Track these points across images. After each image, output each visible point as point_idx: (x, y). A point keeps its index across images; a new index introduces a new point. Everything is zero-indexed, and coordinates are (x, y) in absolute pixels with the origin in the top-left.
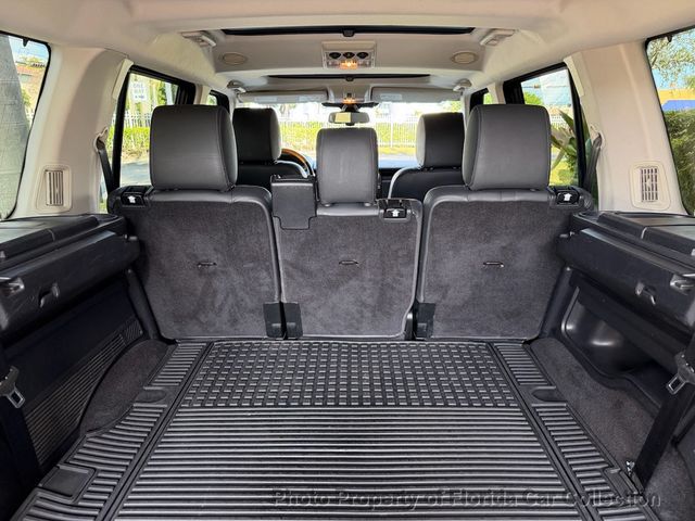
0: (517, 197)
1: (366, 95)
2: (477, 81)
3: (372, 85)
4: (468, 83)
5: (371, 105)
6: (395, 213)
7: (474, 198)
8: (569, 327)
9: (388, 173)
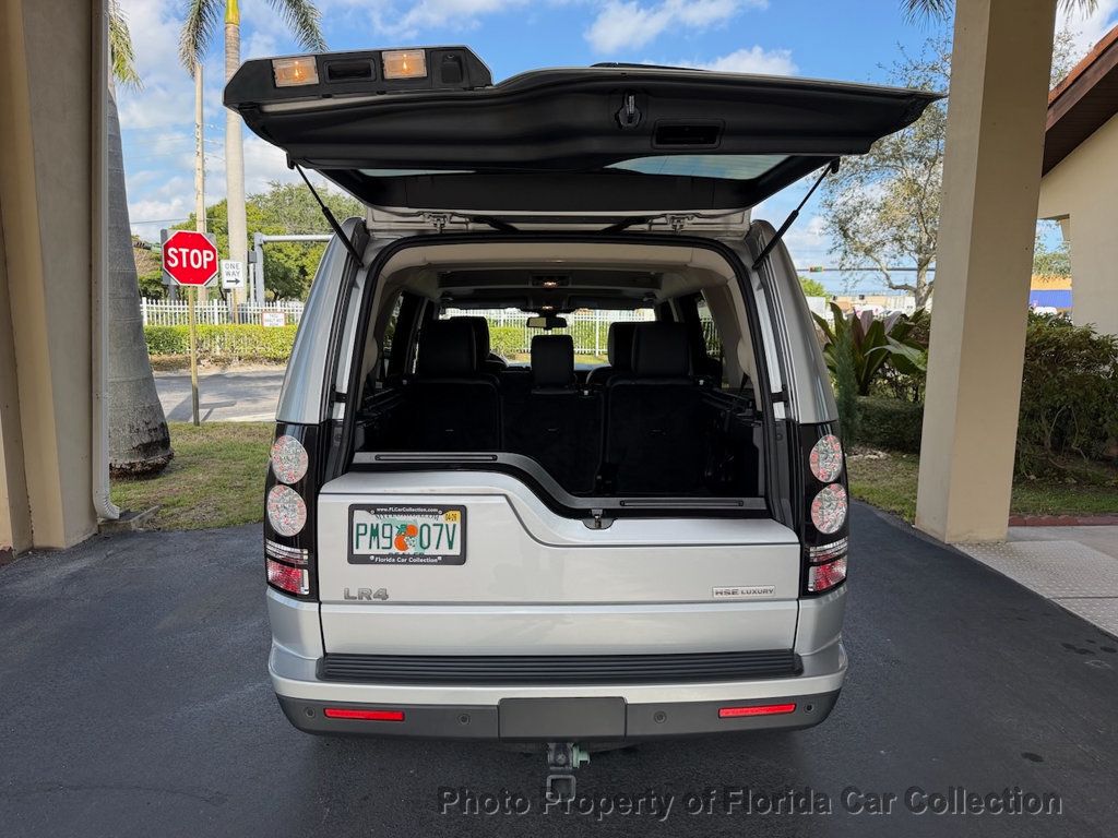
0: (668, 382)
1: (564, 303)
2: (660, 295)
3: (569, 295)
4: (654, 296)
5: (568, 311)
6: (586, 392)
7: (639, 382)
8: (709, 474)
9: (583, 373)
